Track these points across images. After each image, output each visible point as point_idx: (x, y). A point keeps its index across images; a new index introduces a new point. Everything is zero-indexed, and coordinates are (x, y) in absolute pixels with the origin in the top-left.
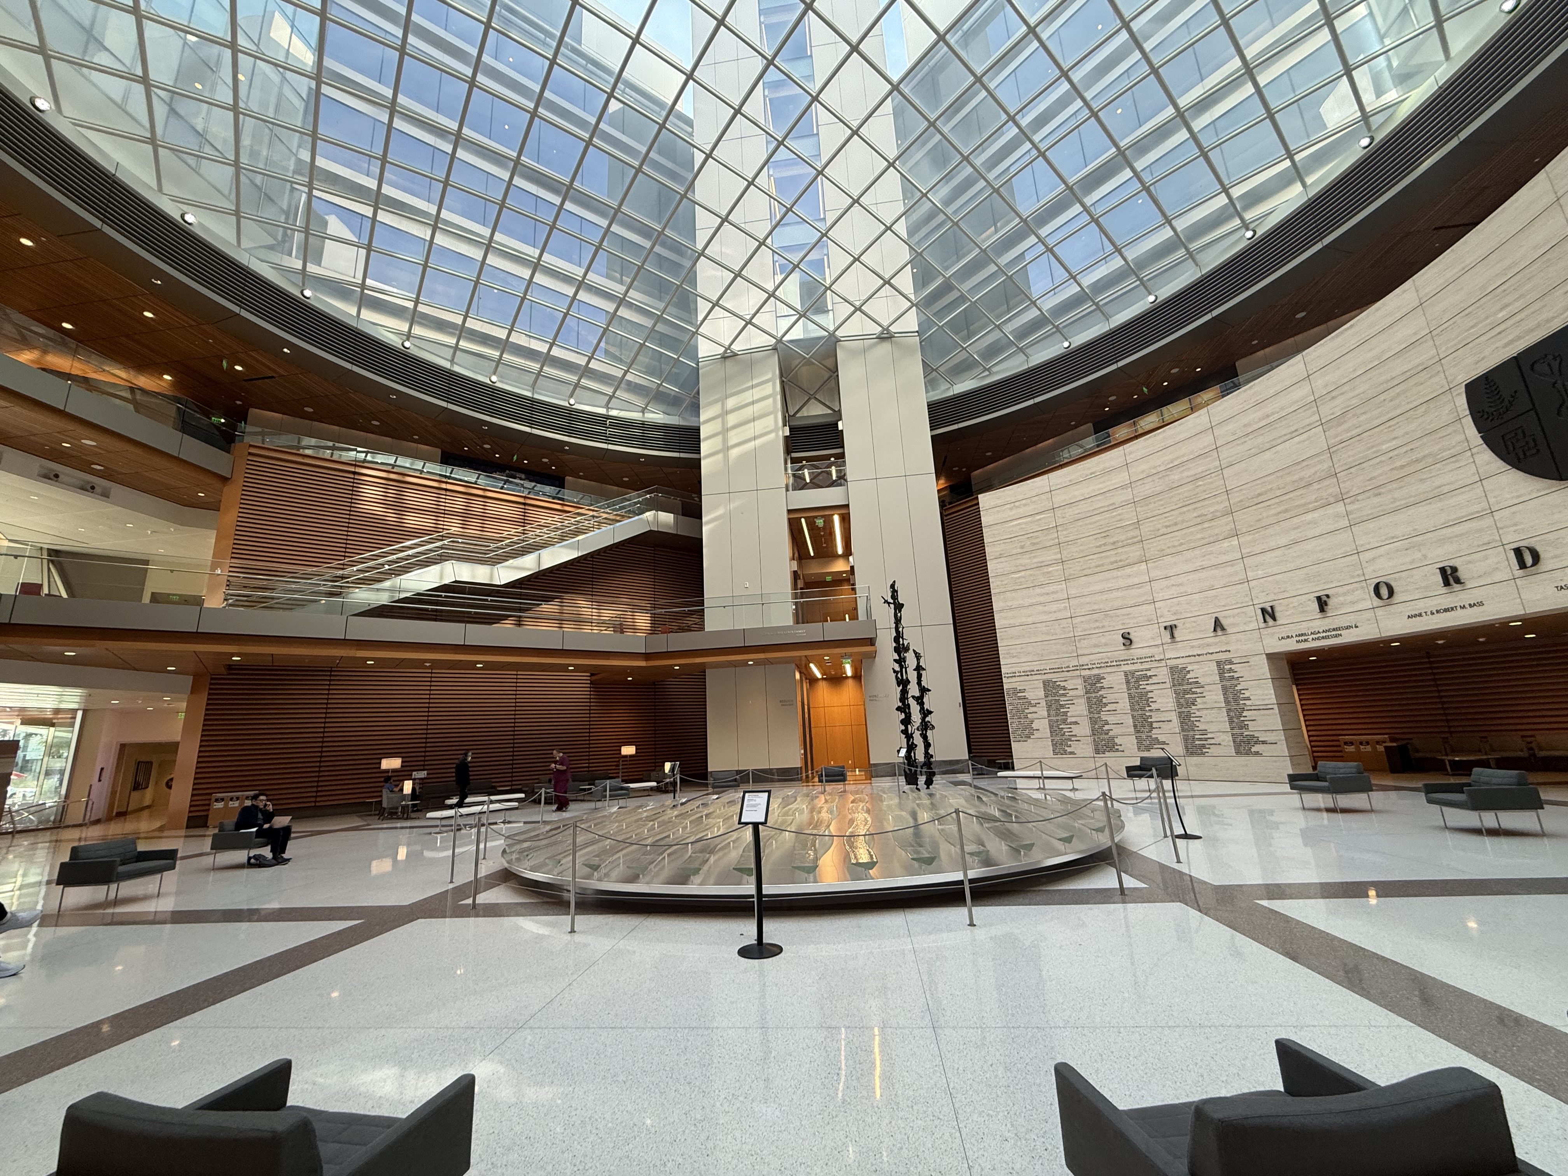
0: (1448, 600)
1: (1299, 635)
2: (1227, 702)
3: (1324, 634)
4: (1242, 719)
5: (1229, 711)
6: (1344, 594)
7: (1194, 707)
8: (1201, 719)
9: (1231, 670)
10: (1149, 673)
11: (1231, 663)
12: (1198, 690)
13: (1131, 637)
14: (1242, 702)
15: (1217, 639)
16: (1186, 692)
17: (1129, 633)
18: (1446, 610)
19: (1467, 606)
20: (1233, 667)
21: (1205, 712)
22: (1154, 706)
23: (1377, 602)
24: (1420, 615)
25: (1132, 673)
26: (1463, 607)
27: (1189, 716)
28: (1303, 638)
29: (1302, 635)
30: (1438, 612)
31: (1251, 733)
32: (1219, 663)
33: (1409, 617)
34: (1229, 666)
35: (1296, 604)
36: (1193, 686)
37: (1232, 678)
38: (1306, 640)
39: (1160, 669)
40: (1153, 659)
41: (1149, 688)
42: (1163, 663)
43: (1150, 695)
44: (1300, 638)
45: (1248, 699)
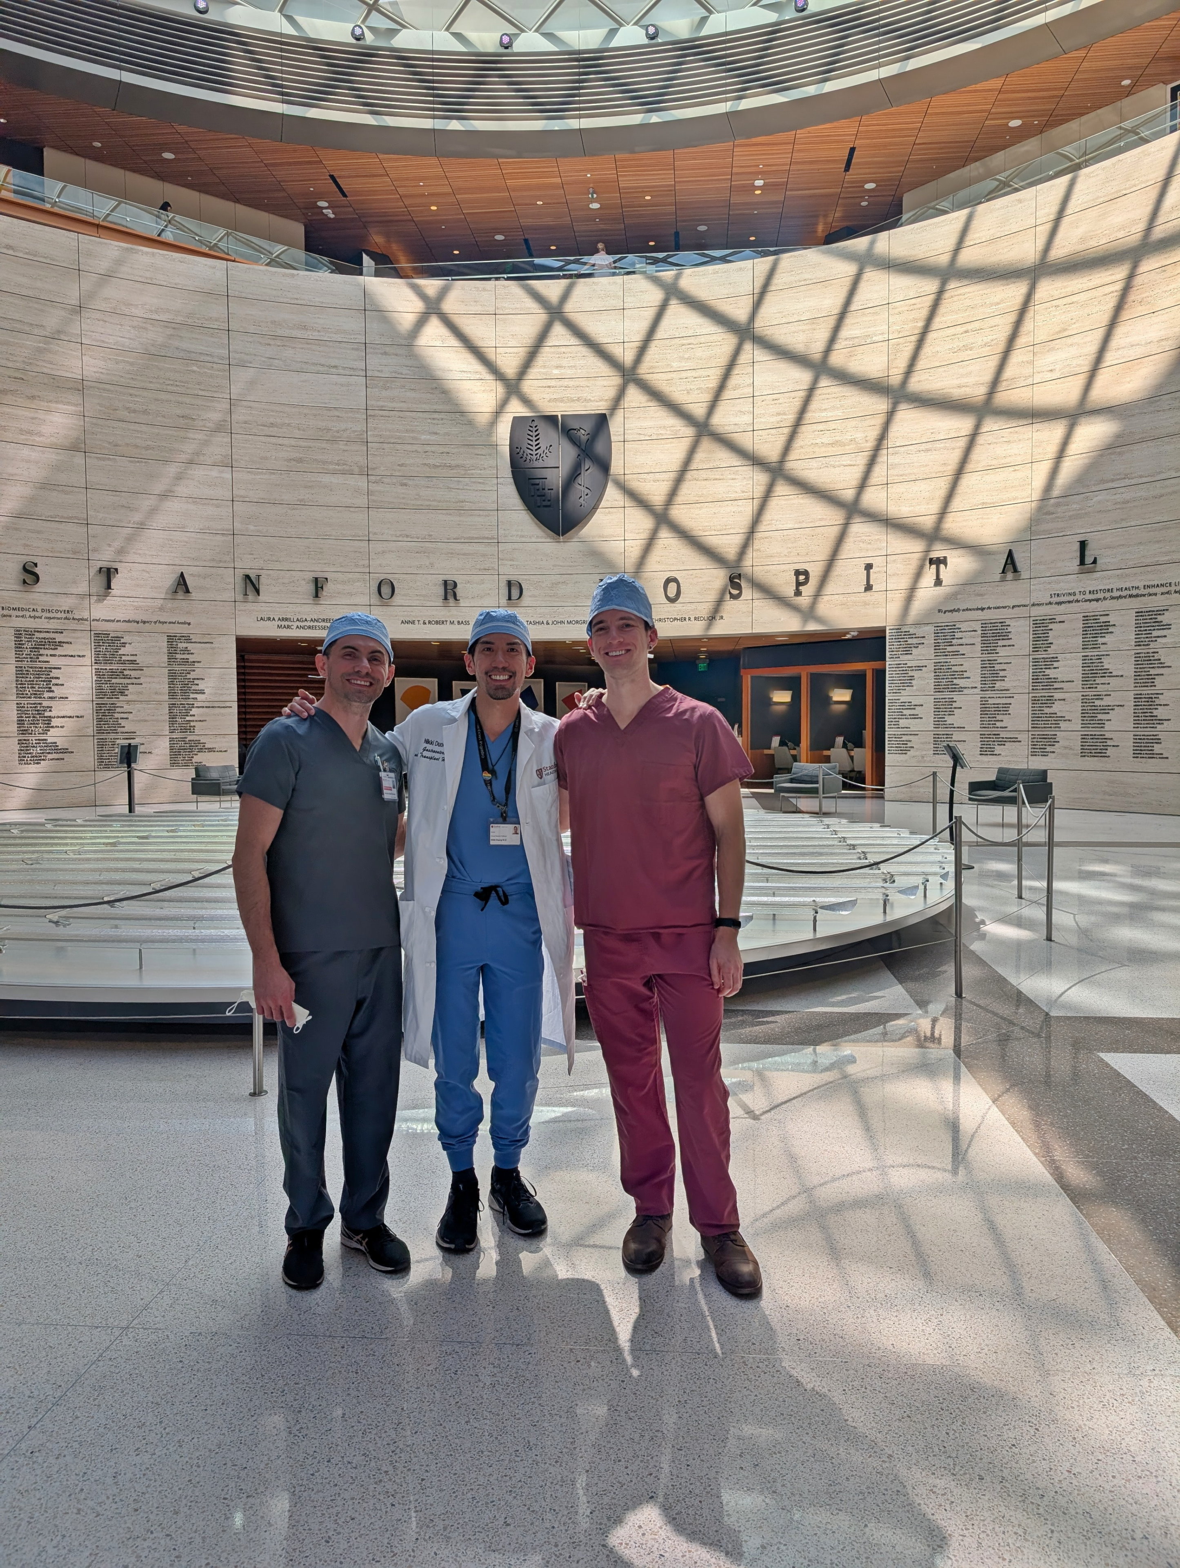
0: (441, 613)
1: (283, 619)
2: (172, 694)
3: (312, 624)
4: (188, 718)
5: (172, 706)
6: (344, 582)
7: (122, 698)
8: (130, 716)
9: (186, 651)
10: (59, 638)
11: (188, 639)
12: (133, 674)
13: (37, 570)
14: (192, 696)
15: (176, 603)
16: (113, 674)
17: (36, 565)
18: (437, 623)
19: (456, 623)
20: (190, 646)
21: (138, 706)
22: (58, 691)
23: (375, 599)
24: (413, 622)
25: (30, 633)
26: (452, 623)
27: (112, 709)
28: (286, 623)
29: (287, 619)
30: (430, 622)
31: (197, 738)
32: (171, 639)
33: (402, 622)
34: (185, 645)
35: (286, 581)
36: (128, 666)
37: (186, 661)
38: (289, 627)
39: (78, 634)
40: (70, 616)
41: (54, 661)
42: (86, 626)
43: (55, 672)
44: (283, 623)
45: (202, 692)
